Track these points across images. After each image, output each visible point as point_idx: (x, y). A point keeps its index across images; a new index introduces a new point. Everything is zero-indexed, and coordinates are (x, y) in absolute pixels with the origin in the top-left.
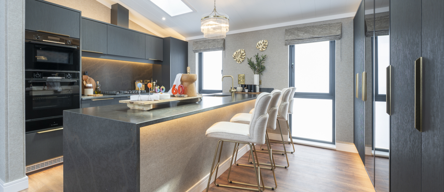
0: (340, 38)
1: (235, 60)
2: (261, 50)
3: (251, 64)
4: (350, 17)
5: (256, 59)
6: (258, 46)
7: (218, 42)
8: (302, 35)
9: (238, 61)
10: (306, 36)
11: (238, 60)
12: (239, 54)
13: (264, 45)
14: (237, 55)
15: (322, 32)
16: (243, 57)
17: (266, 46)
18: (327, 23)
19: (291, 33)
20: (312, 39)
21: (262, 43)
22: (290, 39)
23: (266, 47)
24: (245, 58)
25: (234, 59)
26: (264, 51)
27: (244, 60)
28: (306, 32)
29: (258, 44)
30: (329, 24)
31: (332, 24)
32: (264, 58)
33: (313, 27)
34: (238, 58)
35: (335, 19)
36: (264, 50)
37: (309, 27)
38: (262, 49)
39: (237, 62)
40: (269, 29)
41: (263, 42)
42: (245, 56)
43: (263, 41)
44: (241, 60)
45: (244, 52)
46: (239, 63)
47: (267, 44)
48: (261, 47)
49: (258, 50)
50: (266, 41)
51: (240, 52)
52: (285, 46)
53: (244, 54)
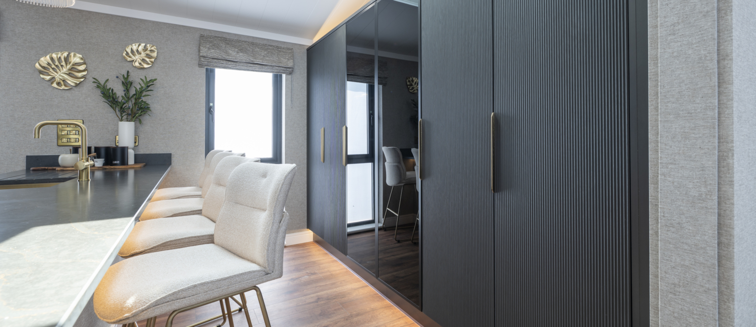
0: (290, 73)
1: (48, 78)
2: (137, 64)
3: (109, 96)
4: (303, 45)
5: (123, 83)
6: (131, 54)
8: (233, 54)
9: (58, 84)
10: (241, 57)
11: (58, 80)
12: (64, 63)
13: (148, 56)
14: (53, 66)
15: (267, 57)
16: (80, 75)
17: (153, 60)
18: (274, 44)
19: (214, 45)
20: (252, 65)
21: (140, 48)
22: (210, 56)
23: (151, 62)
24: (83, 77)
25: (42, 76)
26: (145, 70)
27: (82, 82)
28: (241, 50)
29: (129, 50)
30: (278, 47)
31: (281, 48)
32: (149, 85)
33: (253, 44)
34: (61, 74)
35: (285, 42)
36: (146, 66)
37: (245, 42)
38: (140, 64)
39: (55, 85)
40: (160, 23)
41: (145, 49)
42: (85, 73)
43: (143, 45)
44: (71, 82)
45: (82, 61)
46: (63, 87)
47: (155, 55)
48: (137, 58)
49: (128, 64)
50: (153, 48)
51: (67, 60)
52: (197, 68)
53: (82, 68)
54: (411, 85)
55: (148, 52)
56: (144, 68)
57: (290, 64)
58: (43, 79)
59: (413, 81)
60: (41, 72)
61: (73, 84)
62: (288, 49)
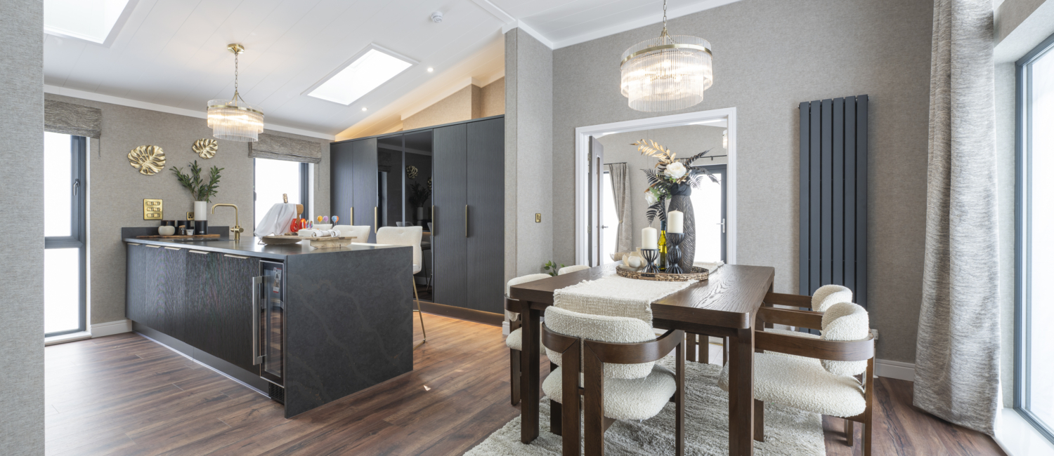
0: (318, 163)
1: (137, 166)
2: (203, 155)
3: (183, 180)
4: (327, 140)
5: (192, 170)
6: (199, 147)
7: (77, 113)
8: (277, 148)
9: (146, 171)
10: (283, 150)
11: (144, 168)
12: (149, 155)
13: (212, 149)
14: (141, 157)
16: (160, 163)
17: (214, 152)
18: (305, 139)
19: (262, 141)
21: (206, 143)
22: (259, 149)
24: (164, 165)
25: (132, 164)
26: (210, 161)
27: (162, 170)
28: (283, 145)
29: (198, 144)
30: (309, 142)
31: (311, 142)
32: (215, 174)
33: (290, 139)
34: (147, 164)
35: (314, 138)
36: (209, 156)
38: (205, 155)
39: (142, 172)
41: (209, 143)
42: (164, 162)
43: (208, 140)
44: (156, 170)
45: (162, 153)
46: (149, 174)
47: (216, 148)
48: (204, 151)
49: (195, 154)
50: (215, 143)
51: (152, 152)
52: (247, 158)
53: (162, 158)
54: (410, 172)
55: (211, 146)
56: (208, 158)
57: (319, 156)
58: (134, 167)
59: (411, 169)
60: (132, 161)
61: (157, 172)
62: (317, 143)
